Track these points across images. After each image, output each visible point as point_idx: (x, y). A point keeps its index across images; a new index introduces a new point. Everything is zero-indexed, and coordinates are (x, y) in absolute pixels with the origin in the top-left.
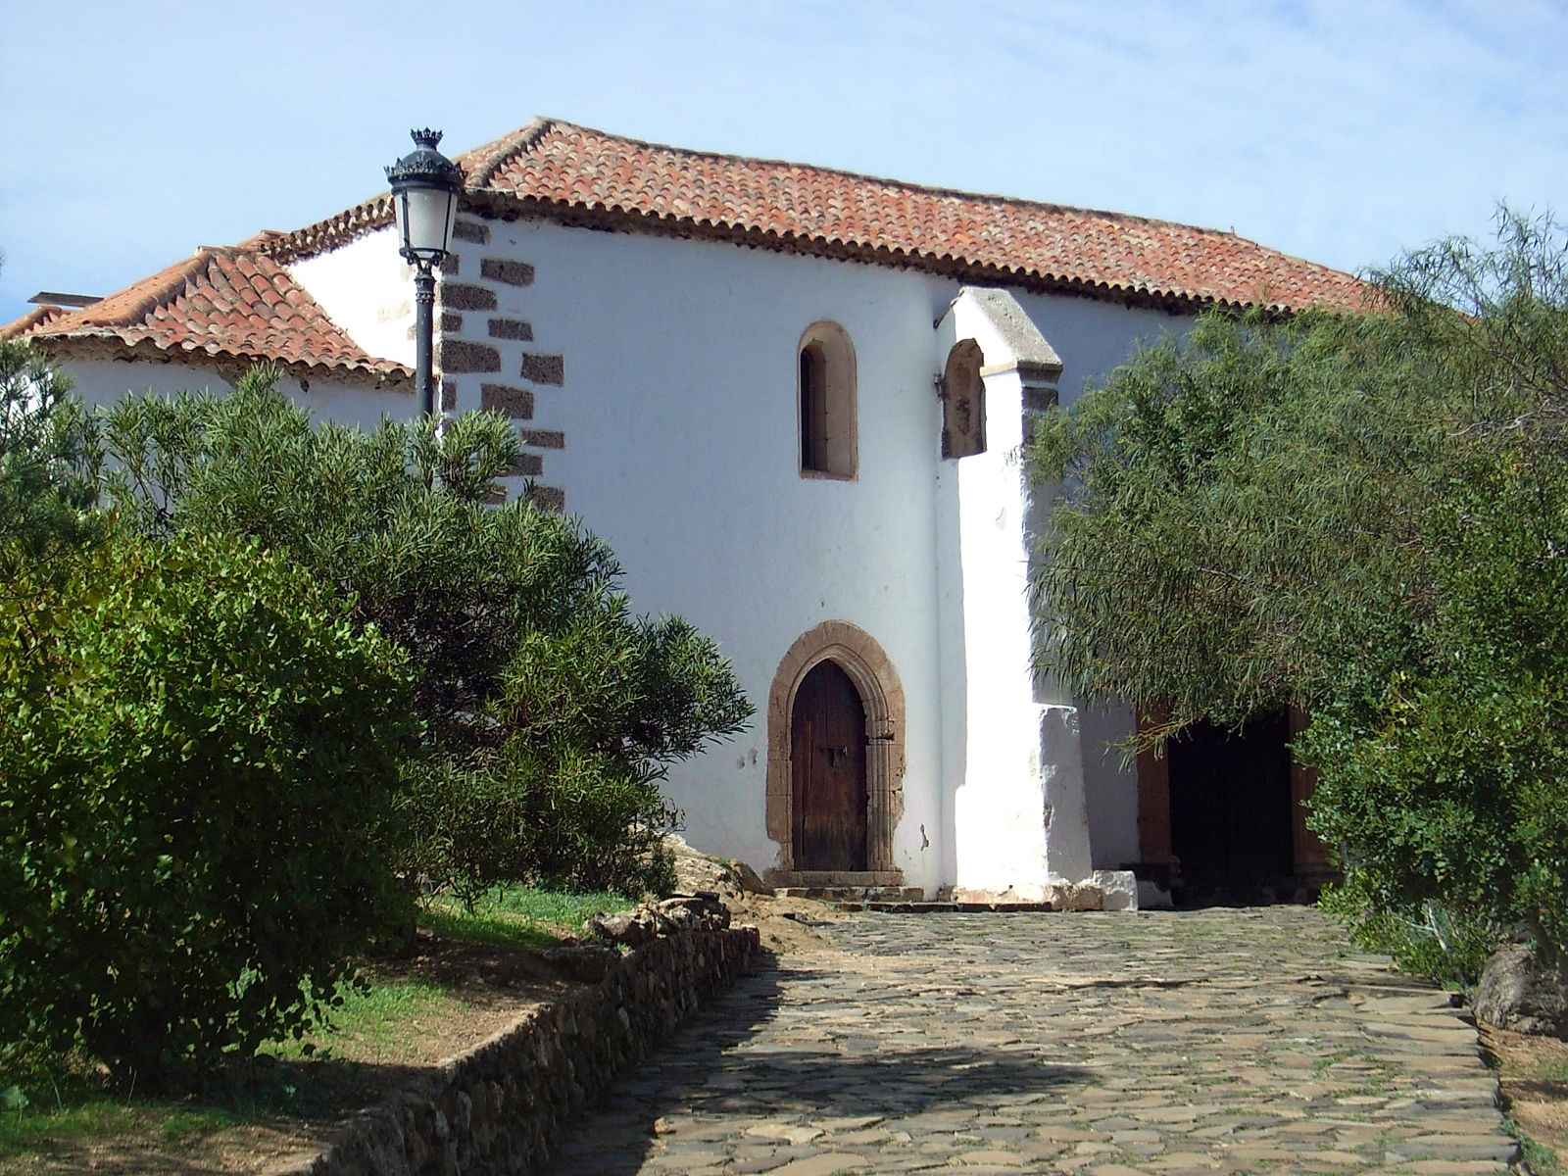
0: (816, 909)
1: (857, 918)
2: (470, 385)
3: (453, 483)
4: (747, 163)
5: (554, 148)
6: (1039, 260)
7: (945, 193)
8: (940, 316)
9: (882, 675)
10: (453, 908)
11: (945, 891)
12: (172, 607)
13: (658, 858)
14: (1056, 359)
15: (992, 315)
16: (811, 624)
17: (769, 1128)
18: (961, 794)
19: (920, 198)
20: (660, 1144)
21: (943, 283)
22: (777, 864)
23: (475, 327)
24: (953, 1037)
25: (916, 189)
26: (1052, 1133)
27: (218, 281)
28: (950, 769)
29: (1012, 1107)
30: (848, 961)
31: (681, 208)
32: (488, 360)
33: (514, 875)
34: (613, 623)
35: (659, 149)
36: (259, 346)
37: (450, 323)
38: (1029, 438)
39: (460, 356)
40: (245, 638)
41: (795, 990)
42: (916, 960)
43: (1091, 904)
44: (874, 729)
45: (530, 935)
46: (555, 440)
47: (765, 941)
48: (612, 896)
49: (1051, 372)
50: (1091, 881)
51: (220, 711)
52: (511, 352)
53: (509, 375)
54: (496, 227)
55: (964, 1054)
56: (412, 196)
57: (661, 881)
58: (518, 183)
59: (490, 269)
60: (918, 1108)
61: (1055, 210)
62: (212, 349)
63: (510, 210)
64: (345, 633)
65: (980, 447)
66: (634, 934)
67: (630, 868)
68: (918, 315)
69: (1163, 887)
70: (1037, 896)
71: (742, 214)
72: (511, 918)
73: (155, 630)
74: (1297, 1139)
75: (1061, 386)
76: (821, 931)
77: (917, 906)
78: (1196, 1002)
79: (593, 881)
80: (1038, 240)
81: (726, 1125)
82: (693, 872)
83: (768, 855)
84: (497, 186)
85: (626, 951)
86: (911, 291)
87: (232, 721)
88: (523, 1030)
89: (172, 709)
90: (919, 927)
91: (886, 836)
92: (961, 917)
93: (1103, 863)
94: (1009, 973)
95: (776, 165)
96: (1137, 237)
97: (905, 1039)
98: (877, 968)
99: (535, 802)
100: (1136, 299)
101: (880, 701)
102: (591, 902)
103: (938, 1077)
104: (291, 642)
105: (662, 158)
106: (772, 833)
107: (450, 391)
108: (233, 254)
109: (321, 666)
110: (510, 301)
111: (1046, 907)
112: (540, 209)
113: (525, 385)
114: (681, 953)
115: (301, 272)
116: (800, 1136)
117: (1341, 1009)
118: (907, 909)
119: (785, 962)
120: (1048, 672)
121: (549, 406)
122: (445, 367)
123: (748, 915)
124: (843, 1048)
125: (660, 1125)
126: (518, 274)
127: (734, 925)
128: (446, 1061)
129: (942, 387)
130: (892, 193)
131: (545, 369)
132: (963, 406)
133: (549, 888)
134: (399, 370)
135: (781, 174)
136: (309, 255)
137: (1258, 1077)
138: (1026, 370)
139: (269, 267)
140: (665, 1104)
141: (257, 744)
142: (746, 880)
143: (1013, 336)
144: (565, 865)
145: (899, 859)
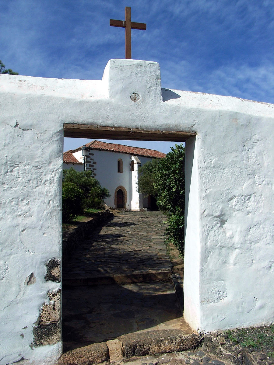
0: (118, 211)
1: (122, 212)
2: (88, 164)
3: (86, 176)
4: (113, 144)
5: (96, 143)
6: (139, 153)
7: (131, 147)
8: (130, 158)
9: (125, 190)
10: (86, 210)
11: (130, 210)
12: (66, 188)
13: (104, 207)
14: (141, 162)
15: (135, 158)
16: (119, 186)
17: (112, 228)
18: (132, 201)
19: (129, 147)
20: (103, 229)
21: (131, 155)
22: (115, 207)
23: (89, 159)
24: (128, 221)
25: (129, 146)
26: (134, 228)
27: (66, 155)
28: (131, 199)
29: (131, 226)
30: (120, 216)
31: (107, 148)
32: (90, 162)
33: (91, 208)
34: (99, 188)
35: (105, 143)
36: (70, 161)
37: (86, 159)
38: (138, 169)
39: (87, 162)
40: (71, 190)
41: (116, 218)
42: (126, 215)
43: (144, 211)
44: (124, 195)
45: (93, 213)
46: (96, 169)
47: (113, 214)
48: (100, 210)
49: (140, 163)
50: (143, 209)
51: (70, 195)
52: (92, 161)
53: (92, 163)
54: (91, 150)
55: (128, 223)
56: (83, 151)
57: (104, 208)
58: (93, 146)
59: (90, 154)
60: (124, 226)
61: (141, 148)
62: (66, 161)
63: (92, 149)
64: (78, 190)
65: (134, 170)
66: (101, 213)
67: (102, 207)
68: (128, 158)
69: (150, 209)
70: (138, 210)
71: (113, 149)
72: (91, 211)
73: (65, 189)
74: (153, 228)
75: (141, 165)
76: (119, 213)
77: (127, 211)
78: (149, 219)
79: (98, 209)
80: (140, 151)
81: (108, 228)
82: (107, 207)
83: (114, 206)
84: (91, 147)
85: (101, 214)
86: (128, 156)
87: (70, 196)
88: (92, 220)
89: (66, 195)
90: (127, 213)
91: (125, 205)
92: (131, 212)
93: (144, 207)
94: (134, 217)
95: (116, 144)
96: (149, 151)
97: (124, 221)
98: (123, 216)
99: (93, 202)
100: (148, 157)
101: (125, 193)
102: (98, 210)
103: (126, 224)
104: (75, 190)
105: (105, 144)
106: (115, 204)
107: (86, 165)
108: (67, 152)
109: (77, 192)
110: (92, 157)
111: (139, 211)
112: (94, 149)
113: (93, 164)
114: (105, 215)
115: (73, 154)
116: (114, 228)
117: (161, 219)
118: (126, 211)
119: (115, 216)
120: (139, 191)
121: (95, 166)
122: (86, 163)
123: (112, 211)
124: (119, 222)
125: (103, 228)
126: (92, 154)
127: (111, 212)
128: (86, 222)
129: (130, 165)
130: (126, 147)
131: (95, 163)
132: (132, 166)
133: (94, 209)
134: (82, 163)
135: (116, 145)
136: (74, 153)
137: (152, 224)
138: (138, 163)
139: (71, 154)
140: (104, 226)
141: (72, 198)
142: (112, 209)
143: (137, 160)
144: (96, 207)
145: (126, 207)
